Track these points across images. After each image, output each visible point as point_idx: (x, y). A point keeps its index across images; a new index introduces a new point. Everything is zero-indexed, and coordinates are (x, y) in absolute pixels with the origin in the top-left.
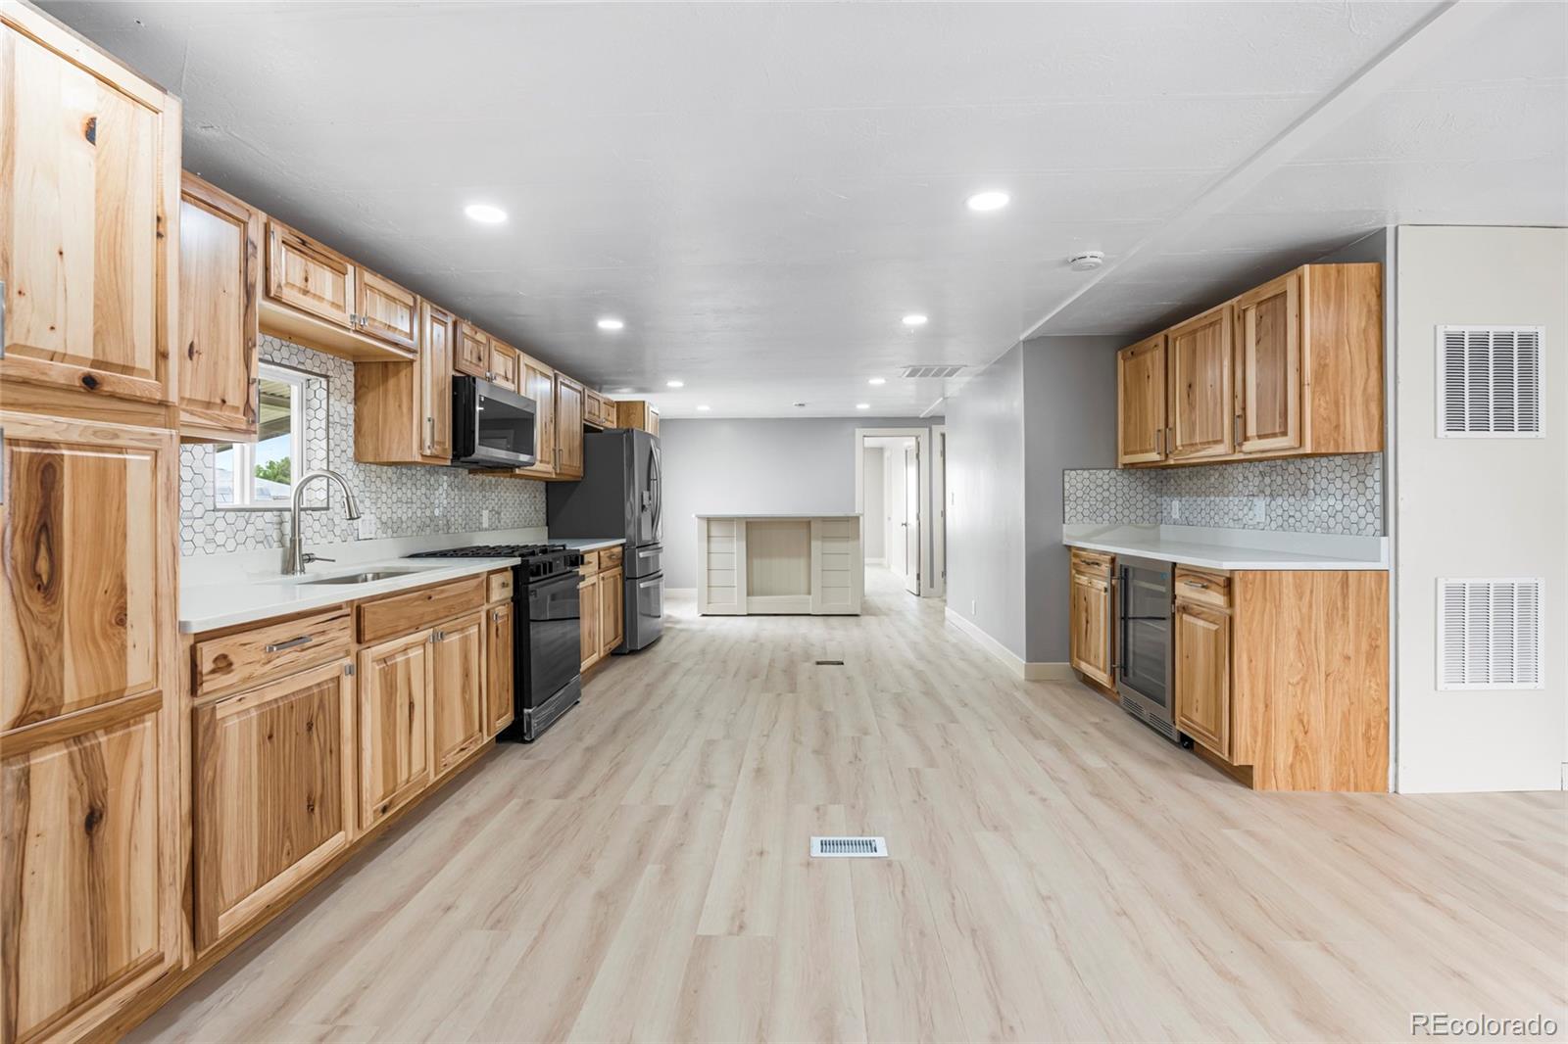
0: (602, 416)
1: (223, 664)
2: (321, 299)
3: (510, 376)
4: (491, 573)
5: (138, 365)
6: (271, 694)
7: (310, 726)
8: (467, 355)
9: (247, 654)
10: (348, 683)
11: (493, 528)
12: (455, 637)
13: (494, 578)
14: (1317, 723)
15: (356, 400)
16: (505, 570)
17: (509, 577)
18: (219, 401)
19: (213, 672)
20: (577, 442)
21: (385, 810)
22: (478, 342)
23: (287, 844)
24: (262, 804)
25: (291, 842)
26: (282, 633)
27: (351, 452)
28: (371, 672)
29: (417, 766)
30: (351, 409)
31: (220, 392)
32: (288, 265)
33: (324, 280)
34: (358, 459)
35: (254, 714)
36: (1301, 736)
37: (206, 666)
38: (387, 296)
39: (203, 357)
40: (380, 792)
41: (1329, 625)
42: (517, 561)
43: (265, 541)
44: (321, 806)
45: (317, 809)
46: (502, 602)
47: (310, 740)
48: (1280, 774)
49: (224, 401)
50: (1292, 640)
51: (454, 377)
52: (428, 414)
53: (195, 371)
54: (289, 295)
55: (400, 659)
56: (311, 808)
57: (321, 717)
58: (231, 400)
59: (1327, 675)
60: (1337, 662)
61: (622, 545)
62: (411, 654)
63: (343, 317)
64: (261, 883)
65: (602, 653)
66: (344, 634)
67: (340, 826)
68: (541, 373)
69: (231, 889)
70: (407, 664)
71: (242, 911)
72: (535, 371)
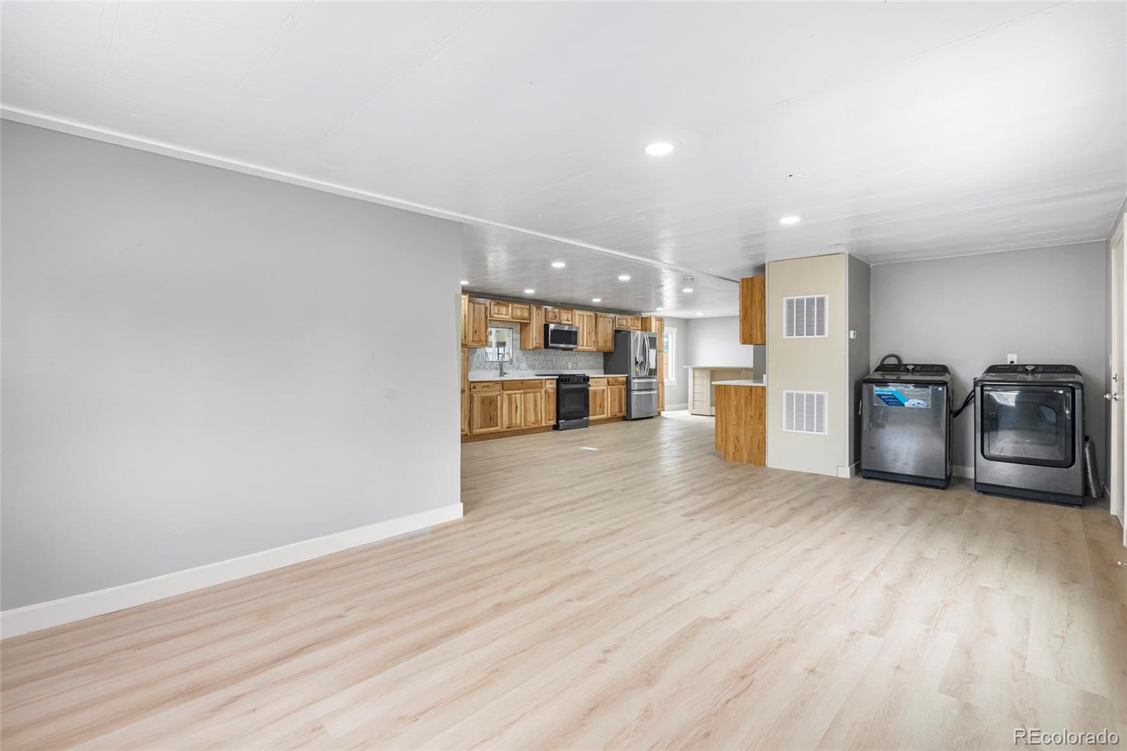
0: (629, 325)
1: (474, 387)
2: (502, 314)
3: (570, 319)
4: (546, 379)
6: (483, 395)
7: (490, 403)
8: (550, 317)
9: (479, 387)
10: (499, 397)
11: (572, 369)
12: (532, 395)
13: (547, 381)
14: (742, 440)
15: (520, 333)
16: (554, 379)
17: (555, 382)
20: (610, 337)
21: (509, 428)
22: (555, 312)
23: (486, 424)
24: (481, 414)
25: (488, 424)
26: (485, 384)
27: (519, 347)
28: (506, 398)
29: (518, 422)
30: (519, 336)
32: (495, 309)
33: (503, 309)
34: (521, 349)
35: (480, 397)
36: (737, 443)
37: (472, 387)
38: (521, 308)
39: (478, 332)
40: (507, 423)
41: (746, 406)
42: (557, 377)
43: (497, 369)
44: (493, 420)
46: (552, 388)
48: (730, 455)
49: (481, 340)
50: (734, 409)
51: (545, 324)
52: (534, 336)
53: (476, 335)
54: (495, 316)
55: (513, 396)
56: (491, 419)
57: (493, 402)
59: (745, 423)
60: (748, 418)
61: (627, 377)
62: (517, 395)
63: (508, 317)
64: (481, 428)
65: (609, 416)
66: (499, 387)
67: (497, 426)
68: (587, 316)
69: (475, 426)
70: (516, 397)
71: (477, 431)
72: (583, 315)
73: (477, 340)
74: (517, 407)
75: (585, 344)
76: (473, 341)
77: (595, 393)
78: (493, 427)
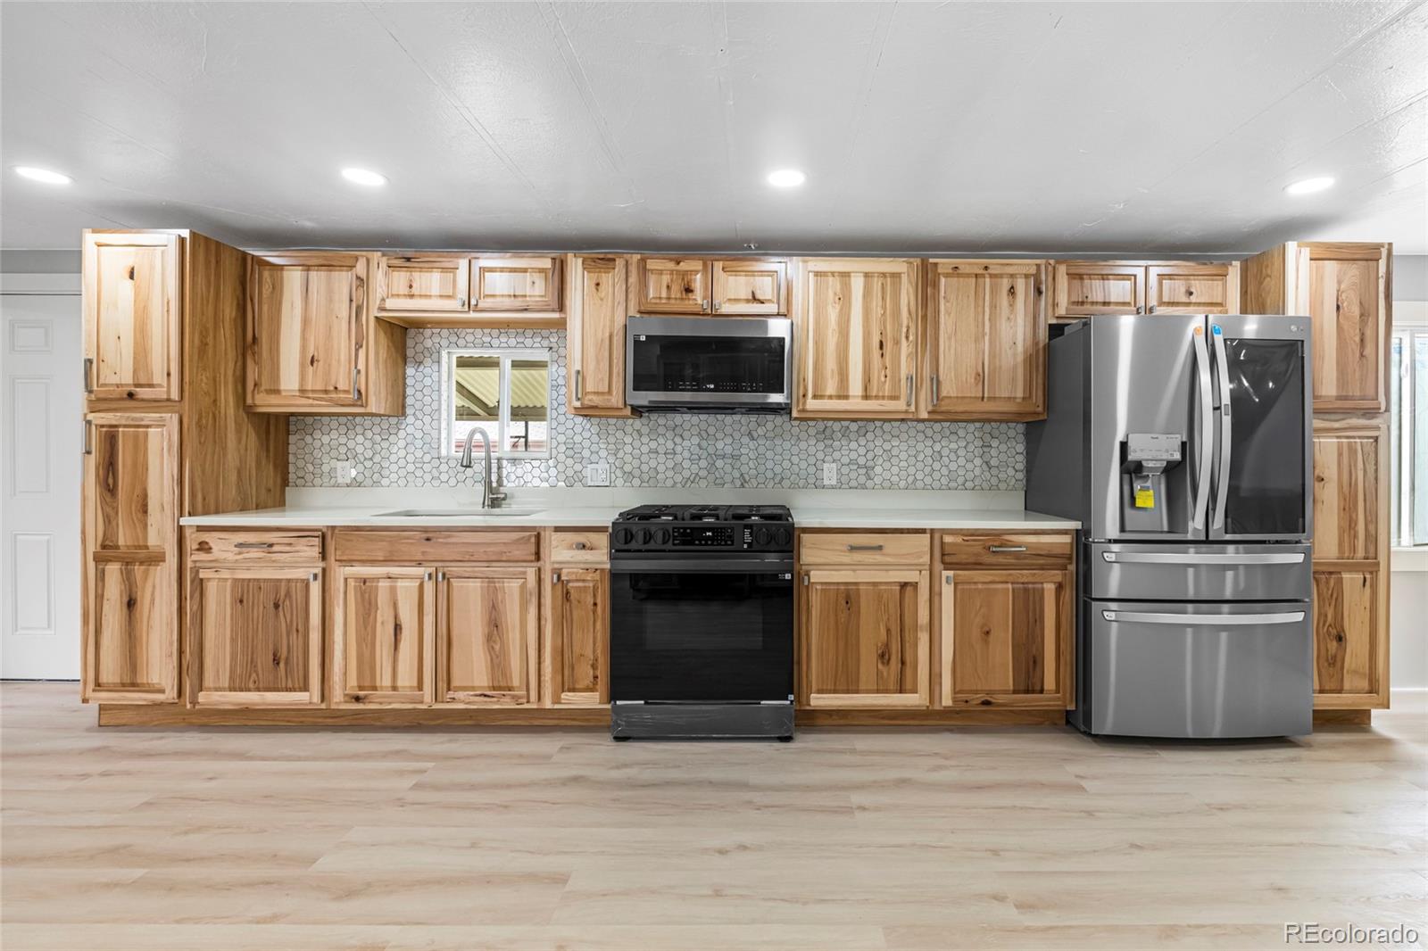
1: (207, 547)
2: (429, 297)
3: (766, 296)
5: (155, 382)
6: (246, 574)
7: (276, 606)
9: (222, 545)
10: (315, 587)
16: (595, 527)
17: (604, 538)
18: (332, 388)
19: (198, 550)
21: (357, 699)
22: (682, 272)
23: (254, 675)
24: (233, 640)
25: (258, 675)
28: (345, 588)
29: (404, 682)
31: (333, 382)
33: (430, 280)
35: (229, 583)
39: (321, 363)
40: (353, 681)
42: (617, 519)
44: (287, 663)
45: (282, 665)
46: (579, 565)
47: (277, 615)
49: (336, 388)
52: (576, 367)
53: (315, 373)
56: (276, 661)
57: (287, 602)
58: (341, 387)
62: (400, 583)
63: (455, 304)
64: (232, 689)
65: (947, 701)
66: (310, 550)
67: (305, 687)
68: (867, 275)
69: (209, 680)
70: (393, 590)
71: (216, 697)
72: (845, 275)
73: (319, 387)
74: (398, 628)
75: (856, 387)
76: (302, 391)
77: (848, 597)
78: (287, 690)
